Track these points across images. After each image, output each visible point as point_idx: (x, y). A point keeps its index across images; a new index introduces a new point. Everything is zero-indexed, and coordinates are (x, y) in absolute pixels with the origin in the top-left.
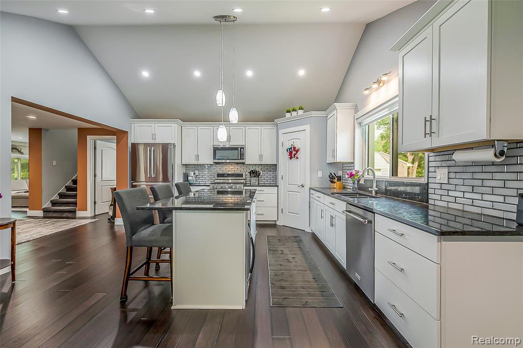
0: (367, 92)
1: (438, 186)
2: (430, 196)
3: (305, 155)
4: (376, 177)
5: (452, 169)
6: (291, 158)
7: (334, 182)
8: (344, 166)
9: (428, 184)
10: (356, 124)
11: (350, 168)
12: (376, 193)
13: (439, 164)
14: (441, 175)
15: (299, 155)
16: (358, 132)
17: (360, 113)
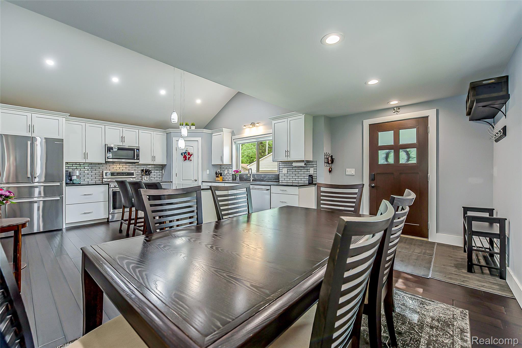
0: (244, 127)
1: (283, 175)
2: (280, 179)
3: (197, 158)
4: (252, 173)
5: (289, 169)
6: (186, 160)
7: (219, 177)
8: (221, 166)
9: (279, 174)
10: (233, 143)
11: (227, 168)
12: (253, 181)
13: (283, 166)
14: (285, 171)
15: (192, 158)
16: (234, 147)
17: (237, 137)
